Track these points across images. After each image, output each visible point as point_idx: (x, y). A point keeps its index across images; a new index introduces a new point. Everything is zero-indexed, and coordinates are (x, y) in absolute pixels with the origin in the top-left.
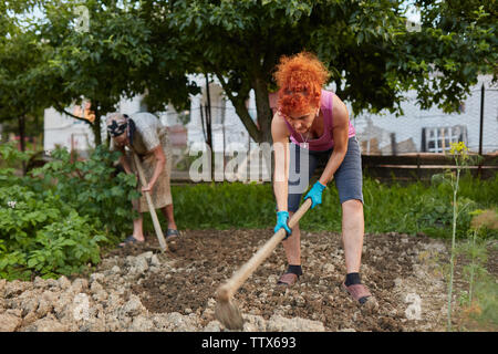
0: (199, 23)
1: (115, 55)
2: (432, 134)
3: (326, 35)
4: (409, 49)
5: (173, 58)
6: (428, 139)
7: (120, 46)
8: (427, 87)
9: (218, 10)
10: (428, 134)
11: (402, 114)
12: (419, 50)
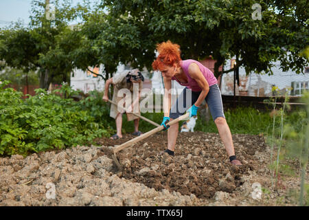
0: (164, 29)
1: (123, 44)
2: (298, 86)
3: (227, 34)
4: (271, 40)
5: (150, 45)
6: (295, 89)
7: (125, 39)
8: (286, 59)
9: (174, 23)
10: (295, 86)
11: (272, 74)
12: (277, 41)
